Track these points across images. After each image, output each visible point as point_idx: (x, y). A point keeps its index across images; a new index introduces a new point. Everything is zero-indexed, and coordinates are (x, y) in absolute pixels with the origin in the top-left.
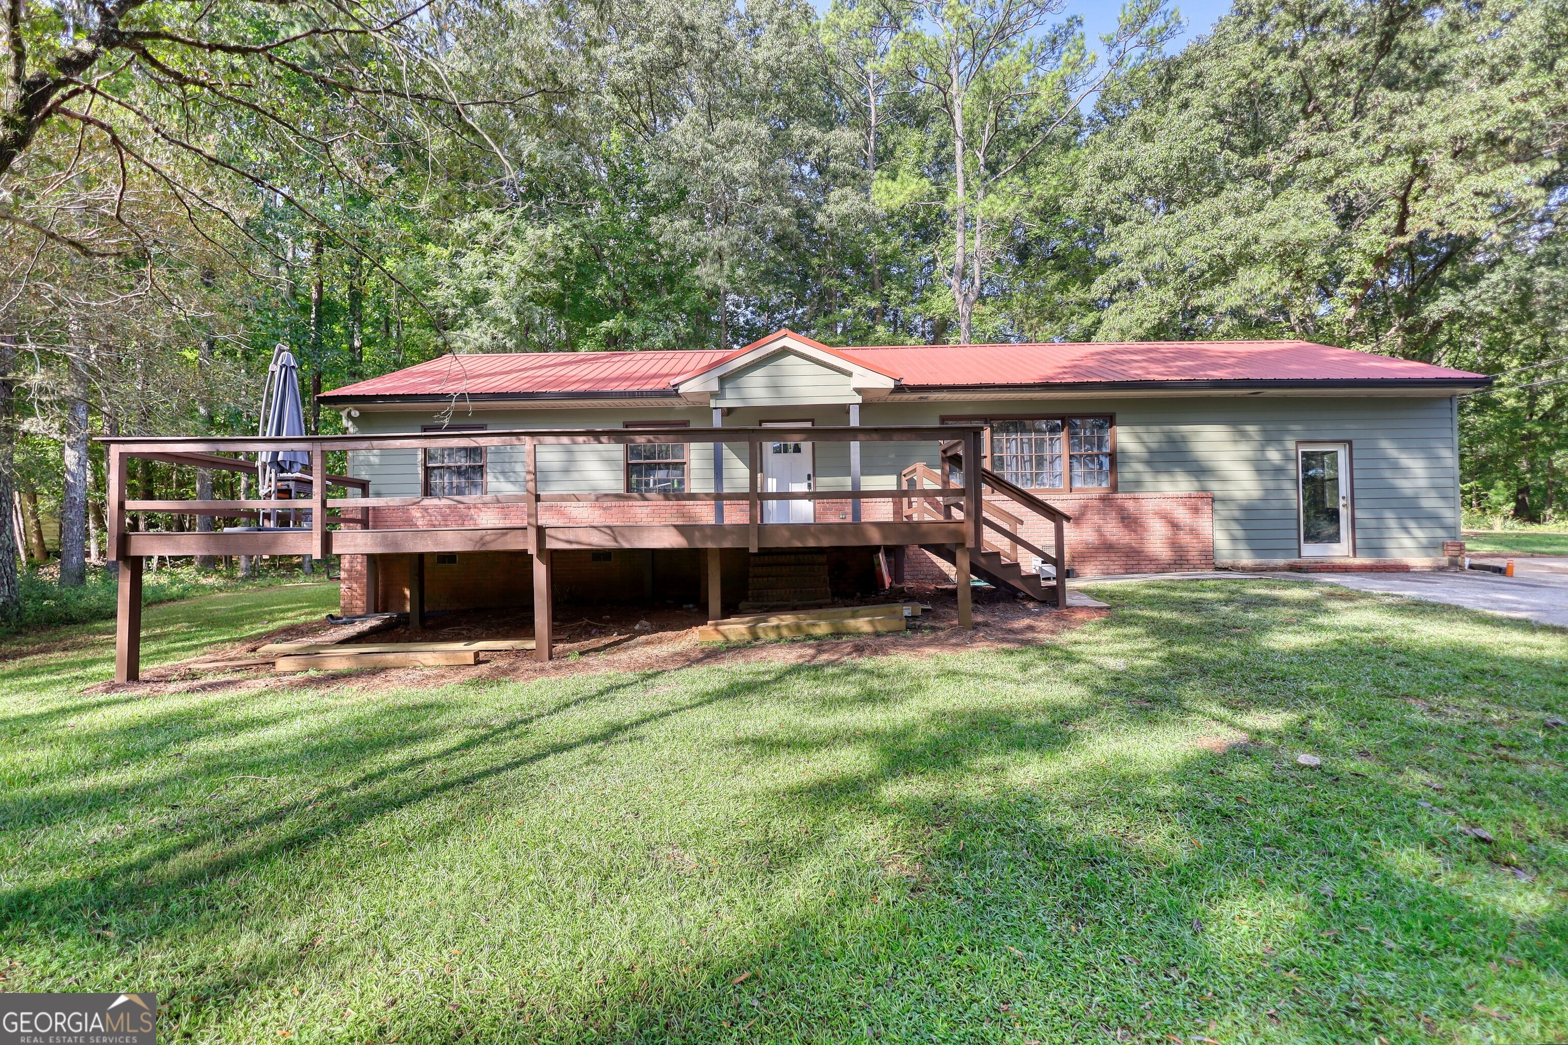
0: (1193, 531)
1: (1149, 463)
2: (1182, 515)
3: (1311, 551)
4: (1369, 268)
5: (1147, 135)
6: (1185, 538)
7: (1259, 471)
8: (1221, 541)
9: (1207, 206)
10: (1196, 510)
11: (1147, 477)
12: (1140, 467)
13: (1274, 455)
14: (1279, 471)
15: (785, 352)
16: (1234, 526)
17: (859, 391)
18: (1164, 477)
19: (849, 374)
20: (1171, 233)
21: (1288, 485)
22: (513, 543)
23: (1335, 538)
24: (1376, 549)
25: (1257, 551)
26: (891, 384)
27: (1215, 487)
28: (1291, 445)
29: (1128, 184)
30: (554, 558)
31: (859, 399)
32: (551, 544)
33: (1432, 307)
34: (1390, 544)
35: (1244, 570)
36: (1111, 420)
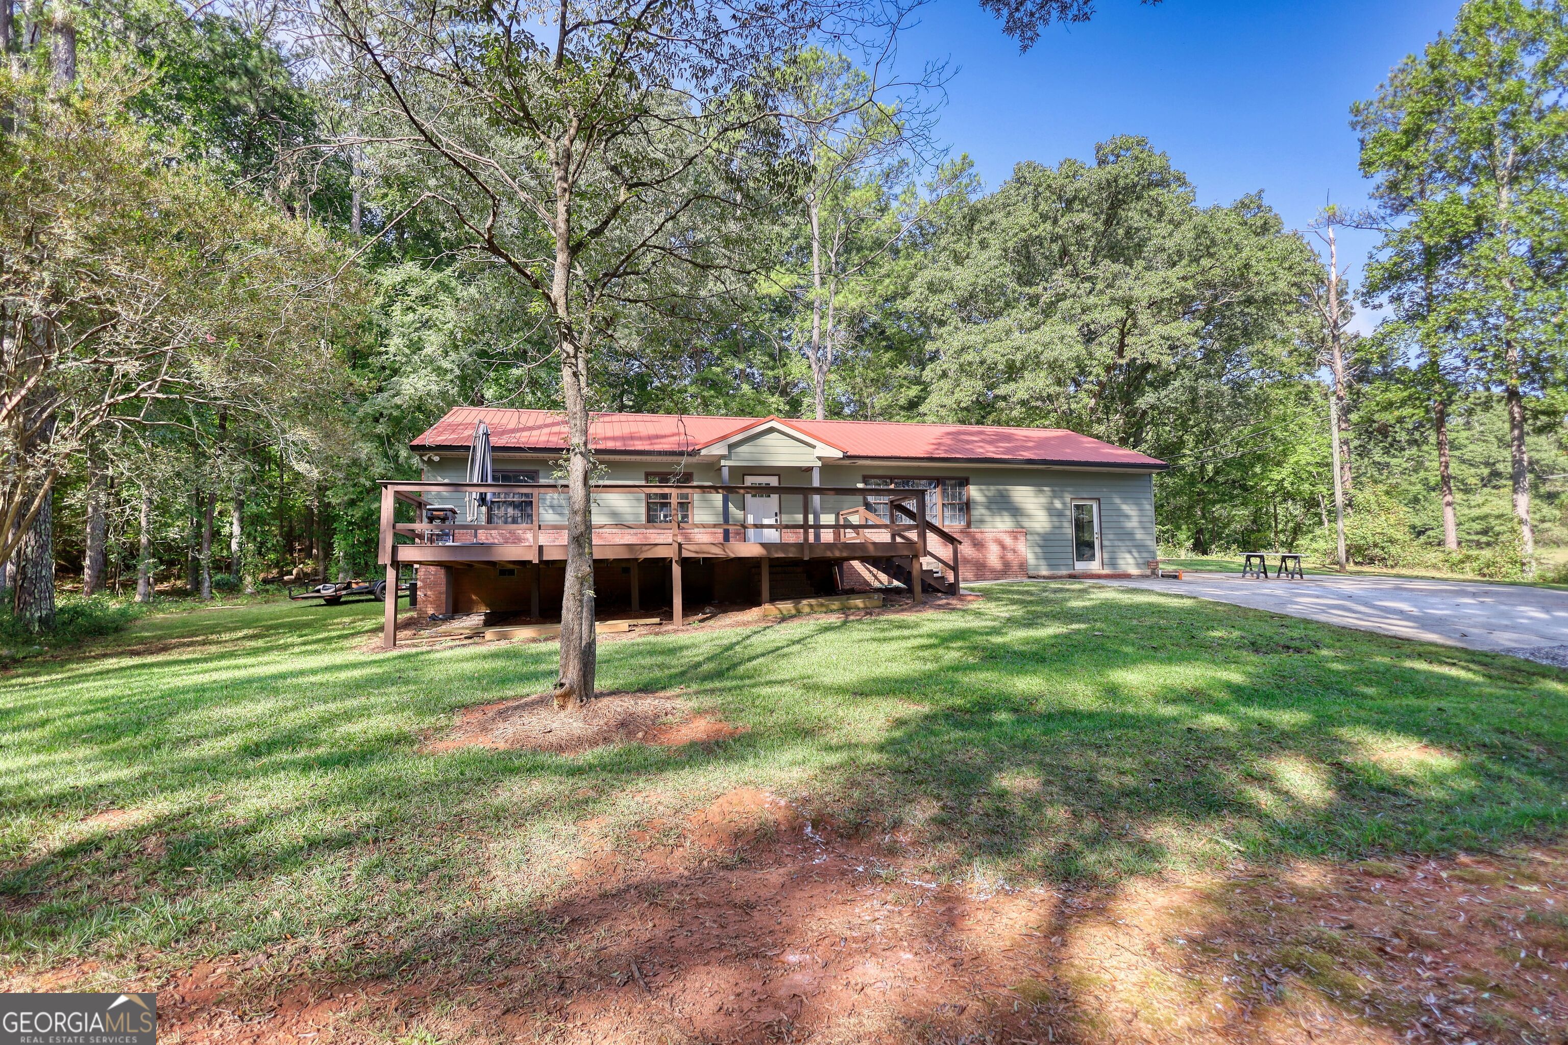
0: (1014, 551)
1: (988, 508)
2: (1008, 541)
3: (1080, 566)
4: (1103, 374)
5: (959, 260)
6: (1010, 556)
7: (1051, 515)
8: (1031, 559)
9: (1001, 323)
10: (1016, 538)
11: (988, 519)
12: (984, 511)
13: (1058, 504)
14: (1060, 514)
15: (771, 430)
16: (1038, 550)
17: (819, 458)
18: (998, 519)
19: (814, 447)
20: (979, 339)
21: (1066, 524)
22: (660, 553)
23: (1092, 558)
24: (1113, 563)
25: (1051, 566)
26: (841, 455)
27: (1027, 524)
28: (1068, 500)
29: (948, 298)
30: (685, 562)
31: (819, 464)
32: (685, 554)
33: (1140, 401)
34: (1121, 562)
35: (1044, 577)
36: (964, 482)
